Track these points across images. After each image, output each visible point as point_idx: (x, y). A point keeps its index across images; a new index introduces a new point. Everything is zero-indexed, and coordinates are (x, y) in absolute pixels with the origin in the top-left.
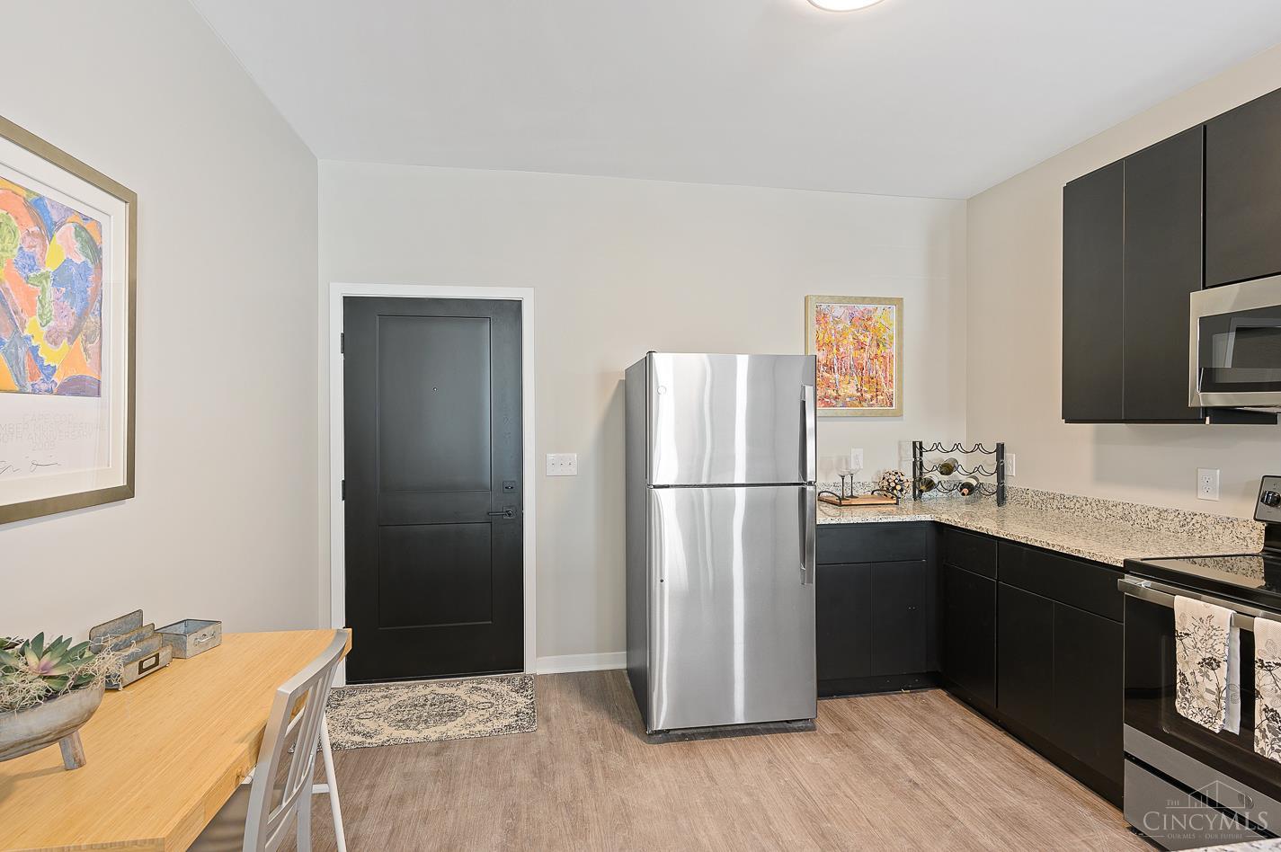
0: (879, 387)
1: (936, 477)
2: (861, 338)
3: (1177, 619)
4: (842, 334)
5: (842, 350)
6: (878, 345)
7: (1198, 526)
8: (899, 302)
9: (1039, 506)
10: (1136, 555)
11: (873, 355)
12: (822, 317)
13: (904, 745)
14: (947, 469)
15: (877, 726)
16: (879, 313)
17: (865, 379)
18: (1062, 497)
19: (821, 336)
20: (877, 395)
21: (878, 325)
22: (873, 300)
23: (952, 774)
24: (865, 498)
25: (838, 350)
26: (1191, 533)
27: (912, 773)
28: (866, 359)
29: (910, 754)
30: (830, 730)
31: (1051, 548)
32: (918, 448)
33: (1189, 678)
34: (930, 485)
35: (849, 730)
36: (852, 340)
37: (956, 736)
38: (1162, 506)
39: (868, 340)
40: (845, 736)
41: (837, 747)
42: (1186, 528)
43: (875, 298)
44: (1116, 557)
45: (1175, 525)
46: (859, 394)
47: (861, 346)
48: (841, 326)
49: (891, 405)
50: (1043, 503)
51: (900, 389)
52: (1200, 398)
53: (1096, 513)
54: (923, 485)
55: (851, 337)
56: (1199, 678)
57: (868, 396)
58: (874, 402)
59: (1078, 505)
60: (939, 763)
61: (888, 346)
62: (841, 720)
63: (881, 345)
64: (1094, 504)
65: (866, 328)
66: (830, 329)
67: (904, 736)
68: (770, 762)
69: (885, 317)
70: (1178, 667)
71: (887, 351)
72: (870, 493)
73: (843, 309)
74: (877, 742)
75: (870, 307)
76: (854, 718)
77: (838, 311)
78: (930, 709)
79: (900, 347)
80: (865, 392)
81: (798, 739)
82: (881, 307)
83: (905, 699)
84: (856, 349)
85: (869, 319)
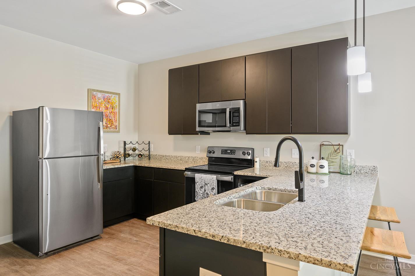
0: (113, 123)
1: (131, 152)
2: (107, 105)
3: (196, 179)
4: (101, 103)
5: (101, 109)
6: (112, 108)
7: (196, 160)
8: (119, 94)
9: (160, 159)
10: (187, 167)
11: (111, 112)
12: (94, 97)
13: (130, 233)
14: (134, 150)
15: (121, 232)
16: (113, 97)
17: (108, 120)
18: (166, 156)
19: (94, 104)
20: (112, 125)
21: (112, 102)
22: (111, 93)
23: (145, 236)
24: (108, 161)
25: (99, 109)
26: (195, 162)
27: (135, 239)
28: (108, 113)
29: (133, 235)
30: (107, 236)
31: (168, 168)
32: (125, 143)
33: (198, 192)
34: (129, 155)
35: (113, 235)
36: (104, 106)
37: (143, 228)
38: (189, 156)
39: (109, 106)
40: (112, 236)
41: (111, 240)
42: (194, 161)
43: (112, 92)
44: (183, 168)
45: (191, 160)
46: (106, 125)
47: (107, 108)
48: (100, 101)
49: (116, 129)
50: (161, 158)
51: (119, 124)
52: (198, 129)
53: (174, 159)
54: (126, 155)
55: (104, 105)
56: (200, 191)
57: (109, 126)
58: (111, 128)
59: (170, 158)
60: (141, 235)
61: (115, 109)
62: (109, 233)
63: (113, 109)
64: (174, 157)
65: (109, 102)
66: (97, 101)
67: (130, 232)
68: (91, 250)
69: (114, 99)
70: (196, 190)
71: (115, 110)
72: (110, 159)
73: (101, 95)
74: (122, 235)
75: (110, 95)
76: (113, 232)
77: (100, 95)
78: (134, 224)
79: (119, 110)
80: (108, 124)
81: (98, 242)
82: (113, 95)
83: (126, 223)
84: (105, 109)
85: (109, 99)
